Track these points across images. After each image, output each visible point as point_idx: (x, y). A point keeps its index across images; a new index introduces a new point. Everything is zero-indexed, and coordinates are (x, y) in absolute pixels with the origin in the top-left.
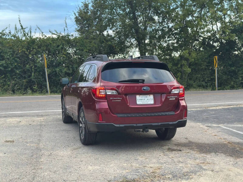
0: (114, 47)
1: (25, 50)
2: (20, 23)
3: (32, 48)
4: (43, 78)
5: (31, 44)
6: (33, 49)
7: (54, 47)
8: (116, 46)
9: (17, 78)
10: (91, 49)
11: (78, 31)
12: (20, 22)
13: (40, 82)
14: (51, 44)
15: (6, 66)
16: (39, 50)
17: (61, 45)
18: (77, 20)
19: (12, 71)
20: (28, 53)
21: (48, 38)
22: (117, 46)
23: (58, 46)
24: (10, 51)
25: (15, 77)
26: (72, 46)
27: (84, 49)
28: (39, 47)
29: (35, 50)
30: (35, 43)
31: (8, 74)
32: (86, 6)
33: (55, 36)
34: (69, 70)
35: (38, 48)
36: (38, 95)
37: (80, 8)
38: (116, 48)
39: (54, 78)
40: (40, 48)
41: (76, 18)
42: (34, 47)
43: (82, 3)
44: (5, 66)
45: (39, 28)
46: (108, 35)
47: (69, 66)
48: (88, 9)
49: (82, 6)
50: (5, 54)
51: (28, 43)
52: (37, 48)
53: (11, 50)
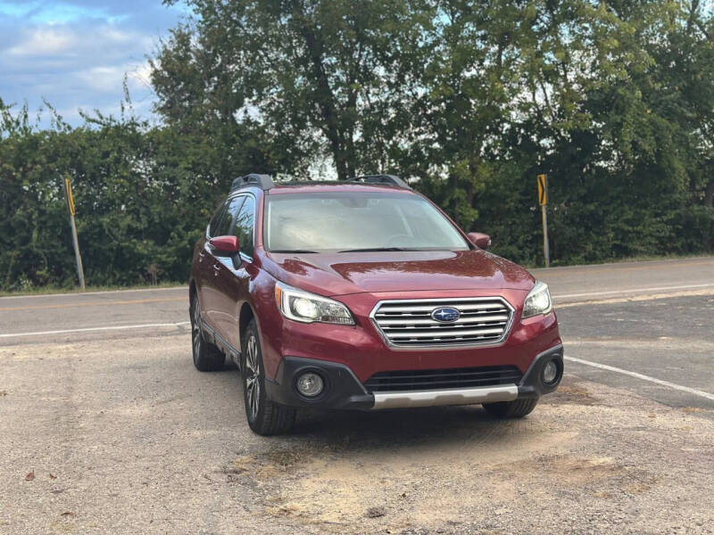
0: (266, 154)
1: (12, 168)
3: (29, 160)
4: (63, 245)
5: (27, 151)
6: (35, 163)
7: (93, 156)
8: (269, 152)
10: (201, 161)
11: (162, 110)
13: (56, 256)
14: (84, 148)
16: (52, 165)
17: (112, 150)
18: (158, 80)
20: (19, 176)
21: (74, 131)
22: (273, 152)
23: (106, 155)
26: (146, 154)
27: (181, 161)
28: (52, 159)
29: (39, 166)
30: (41, 148)
32: (183, 40)
33: (96, 128)
34: (139, 220)
35: (48, 162)
36: (52, 291)
37: (165, 46)
38: (271, 156)
39: (96, 244)
40: (55, 160)
41: (156, 73)
42: (37, 159)
43: (171, 31)
45: (48, 105)
46: (248, 121)
47: (139, 211)
48: (188, 50)
49: (171, 41)
51: (20, 147)
52: (44, 160)
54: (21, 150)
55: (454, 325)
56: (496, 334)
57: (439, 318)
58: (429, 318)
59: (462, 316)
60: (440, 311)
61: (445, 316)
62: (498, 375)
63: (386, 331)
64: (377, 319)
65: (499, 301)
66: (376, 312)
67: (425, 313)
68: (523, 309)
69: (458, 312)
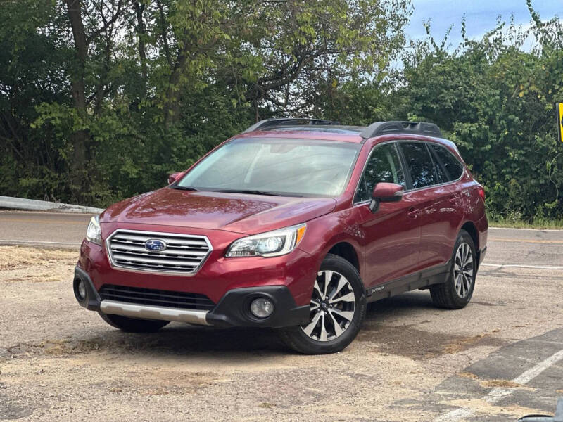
1: (539, 90)
2: (531, 10)
3: (558, 82)
5: (557, 72)
9: (511, 173)
12: (530, 5)
15: (482, 137)
19: (500, 151)
24: (494, 95)
25: (508, 170)
31: (487, 162)
44: (479, 138)
50: (480, 104)
53: (498, 92)
54: (551, 71)
55: (159, 254)
56: (192, 267)
57: (149, 247)
58: (143, 246)
59: (168, 248)
60: (151, 242)
61: (154, 246)
62: (194, 301)
63: (114, 253)
64: (112, 242)
65: (203, 240)
66: (112, 238)
67: (142, 242)
68: (228, 249)
69: (165, 245)
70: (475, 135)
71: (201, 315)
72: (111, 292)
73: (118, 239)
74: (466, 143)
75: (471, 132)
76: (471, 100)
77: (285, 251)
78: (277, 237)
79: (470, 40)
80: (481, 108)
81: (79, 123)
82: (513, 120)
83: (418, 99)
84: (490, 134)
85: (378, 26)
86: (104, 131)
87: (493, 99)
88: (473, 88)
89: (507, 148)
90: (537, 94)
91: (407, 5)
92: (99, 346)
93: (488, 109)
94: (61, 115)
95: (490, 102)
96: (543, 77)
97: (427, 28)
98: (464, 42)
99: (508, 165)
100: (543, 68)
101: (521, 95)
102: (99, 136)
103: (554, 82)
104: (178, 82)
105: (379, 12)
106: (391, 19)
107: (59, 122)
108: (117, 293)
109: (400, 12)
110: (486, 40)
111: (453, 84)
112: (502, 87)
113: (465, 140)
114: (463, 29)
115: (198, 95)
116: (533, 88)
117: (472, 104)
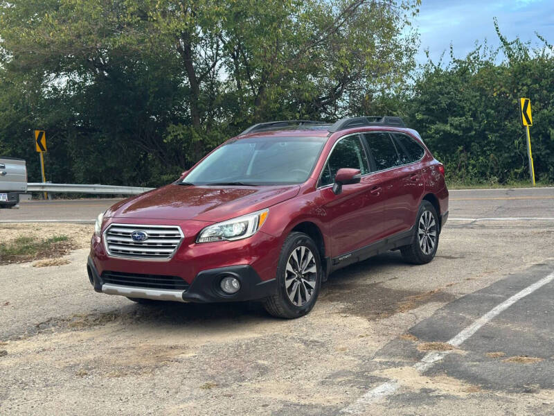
1: (507, 90)
2: (499, 34)
3: (520, 84)
5: (519, 76)
6: (523, 85)
9: (490, 150)
12: (498, 31)
15: (468, 126)
19: (482, 135)
20: (511, 96)
24: (476, 97)
25: (488, 148)
28: (536, 81)
31: (473, 144)
42: (524, 82)
51: (514, 74)
53: (478, 94)
54: (515, 76)
55: (142, 244)
56: (168, 253)
57: (135, 238)
58: (130, 237)
59: (149, 238)
60: (135, 234)
61: (138, 237)
62: (173, 283)
63: (109, 244)
64: (108, 235)
65: (177, 229)
66: (108, 231)
67: (129, 234)
68: (198, 236)
69: (147, 235)
70: (463, 125)
71: (178, 294)
72: (110, 277)
73: (113, 232)
74: (457, 131)
75: (461, 123)
76: (460, 101)
77: (248, 234)
78: (240, 223)
79: (456, 59)
80: (467, 106)
81: (195, 137)
82: (489, 113)
83: (422, 103)
84: (474, 124)
85: (396, 56)
86: (213, 140)
87: (475, 99)
88: (461, 93)
89: (487, 132)
90: (506, 93)
91: (416, 40)
92: (115, 318)
93: (472, 107)
94: (183, 132)
95: (473, 101)
96: (510, 81)
97: (427, 53)
98: (452, 61)
99: (488, 144)
100: (510, 74)
101: (495, 95)
102: (210, 144)
103: (518, 83)
104: (260, 104)
105: (397, 47)
106: (406, 51)
107: (182, 136)
108: (114, 278)
109: (411, 45)
110: (469, 58)
111: (447, 91)
112: (482, 90)
113: (456, 129)
114: (451, 52)
115: (275, 112)
116: (503, 89)
117: (461, 104)
